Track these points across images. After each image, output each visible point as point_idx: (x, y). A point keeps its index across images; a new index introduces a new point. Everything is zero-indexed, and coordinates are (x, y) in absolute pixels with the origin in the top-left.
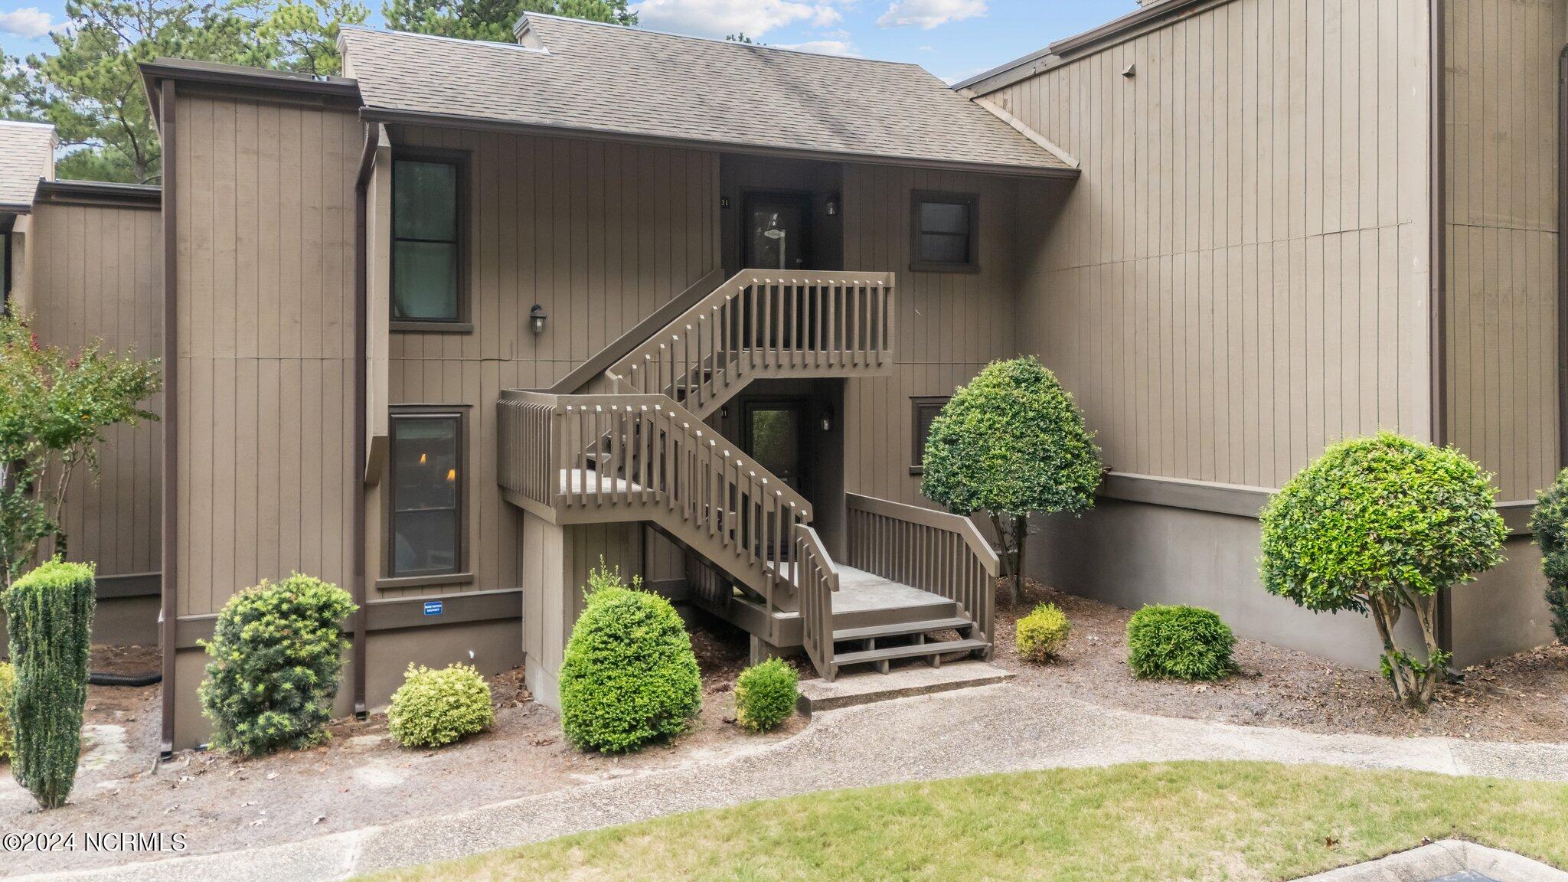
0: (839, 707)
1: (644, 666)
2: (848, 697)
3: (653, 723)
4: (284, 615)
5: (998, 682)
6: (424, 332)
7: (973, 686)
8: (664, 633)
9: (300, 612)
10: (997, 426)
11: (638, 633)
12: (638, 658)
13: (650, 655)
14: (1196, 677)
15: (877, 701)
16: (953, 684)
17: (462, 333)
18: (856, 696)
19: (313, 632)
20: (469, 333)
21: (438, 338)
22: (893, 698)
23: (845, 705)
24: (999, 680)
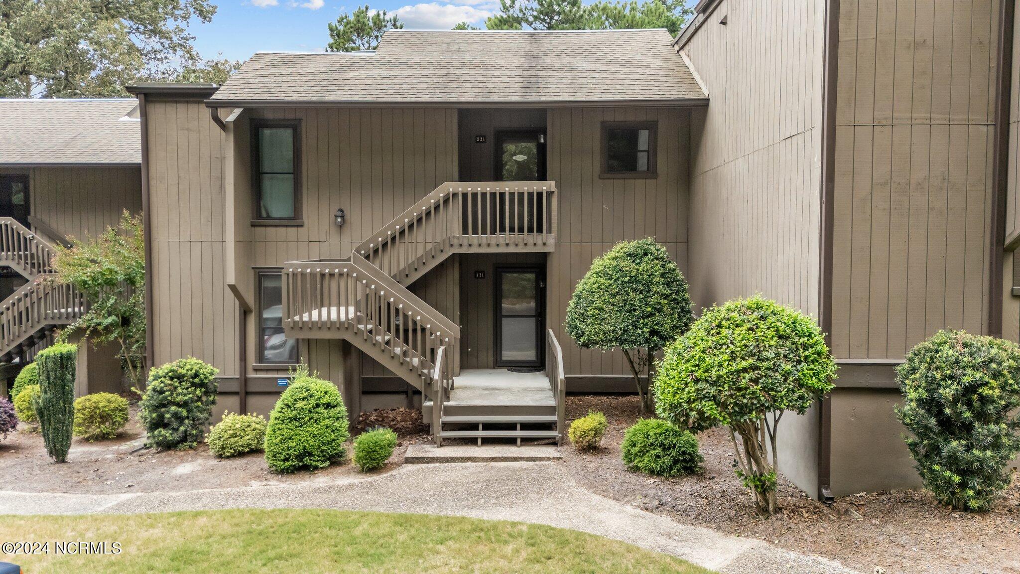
0: (424, 463)
1: (297, 424)
2: (431, 458)
3: (300, 457)
4: (172, 379)
5: (547, 461)
6: (276, 226)
7: (527, 461)
8: (318, 406)
9: (180, 378)
10: (603, 287)
11: (300, 404)
12: (295, 419)
13: (303, 418)
14: (652, 473)
15: (451, 462)
16: (511, 458)
17: (298, 226)
18: (437, 458)
19: (187, 389)
20: (302, 226)
21: (284, 229)
22: (464, 462)
23: (428, 463)
24: (549, 459)
